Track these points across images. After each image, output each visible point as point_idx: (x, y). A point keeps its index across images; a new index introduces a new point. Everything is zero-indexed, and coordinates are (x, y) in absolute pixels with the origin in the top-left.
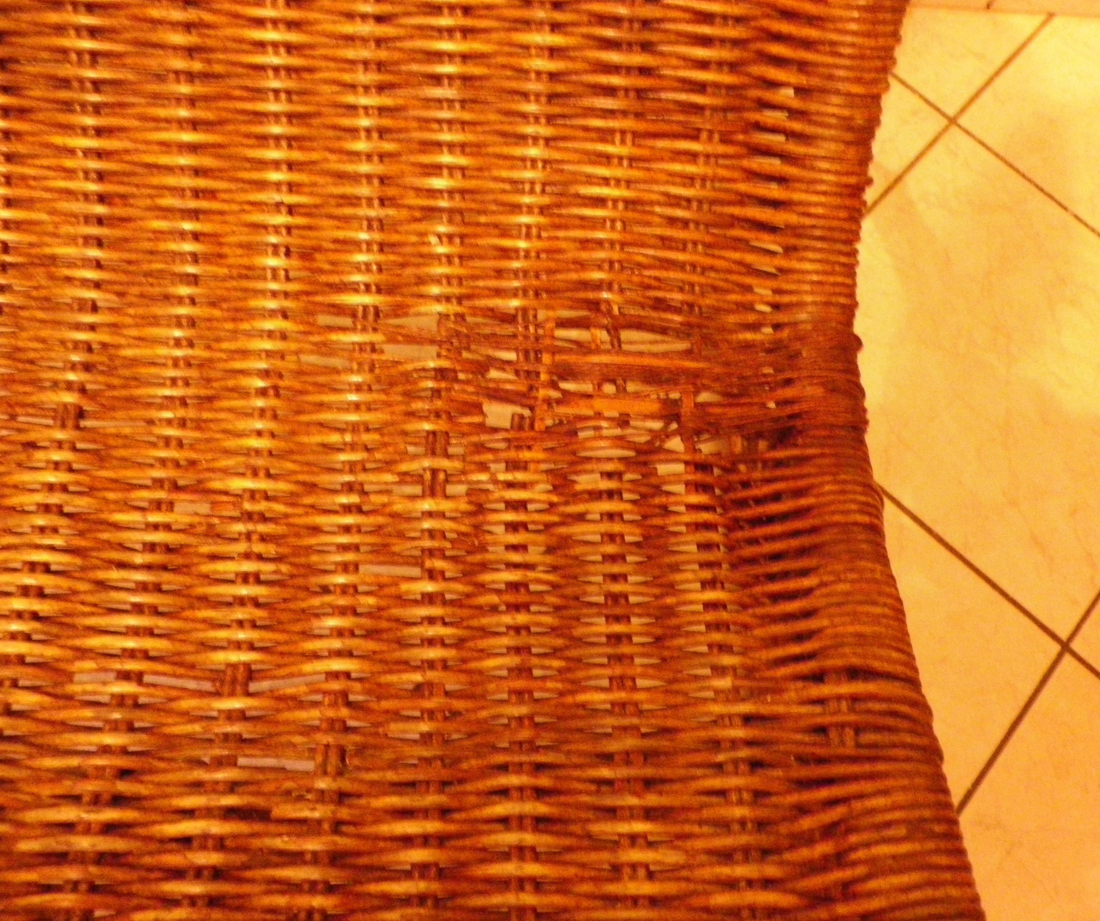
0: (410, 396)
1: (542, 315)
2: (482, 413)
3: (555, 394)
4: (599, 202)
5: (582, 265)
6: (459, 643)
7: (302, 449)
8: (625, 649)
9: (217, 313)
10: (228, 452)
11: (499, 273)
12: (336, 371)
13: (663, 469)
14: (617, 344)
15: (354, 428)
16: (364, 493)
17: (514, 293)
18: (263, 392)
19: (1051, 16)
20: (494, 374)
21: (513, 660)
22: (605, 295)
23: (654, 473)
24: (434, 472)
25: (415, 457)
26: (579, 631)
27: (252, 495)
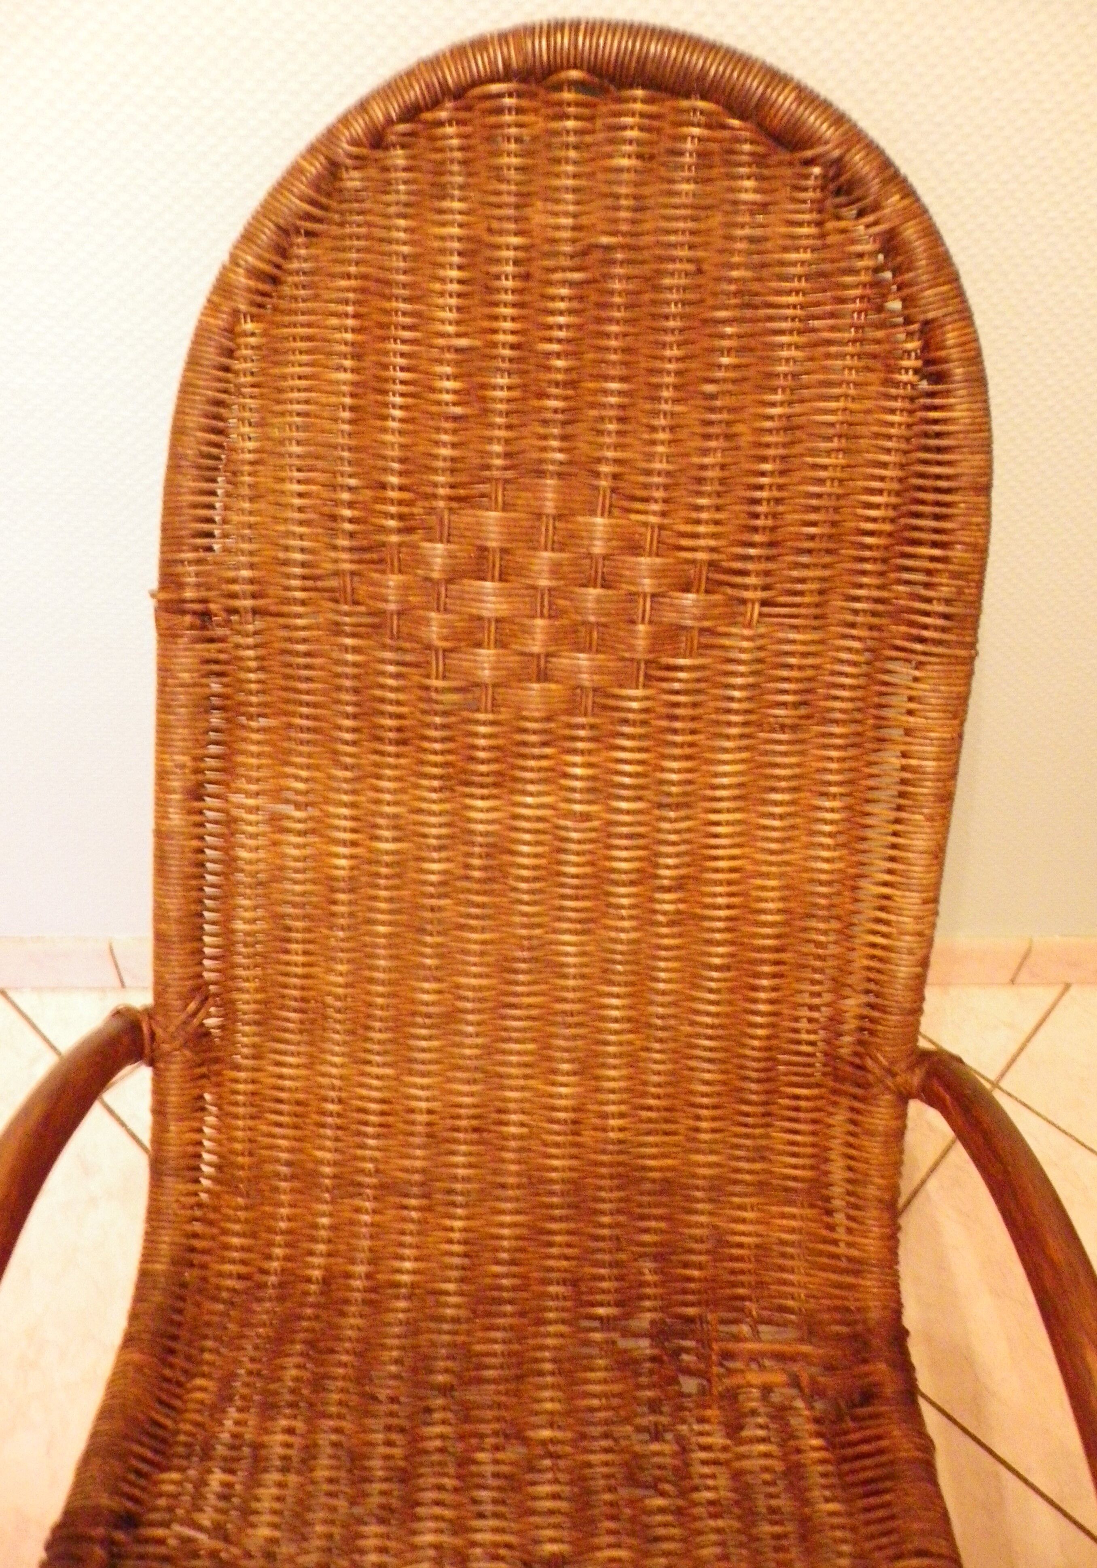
0: (638, 1374)
1: (710, 1317)
2: (678, 1383)
3: (721, 1370)
4: (740, 1246)
5: (734, 1285)
6: (684, 1540)
7: (577, 1410)
8: (785, 1542)
9: (525, 1321)
10: (537, 1413)
11: (685, 1292)
12: (592, 1357)
13: (794, 1422)
14: (756, 1333)
15: (605, 1395)
16: (616, 1440)
17: (692, 1305)
18: (553, 1373)
19: (1067, 987)
20: (685, 1357)
21: (717, 1550)
22: (747, 1303)
23: (788, 1424)
24: (656, 1424)
25: (643, 1415)
26: (754, 1531)
27: (552, 1441)
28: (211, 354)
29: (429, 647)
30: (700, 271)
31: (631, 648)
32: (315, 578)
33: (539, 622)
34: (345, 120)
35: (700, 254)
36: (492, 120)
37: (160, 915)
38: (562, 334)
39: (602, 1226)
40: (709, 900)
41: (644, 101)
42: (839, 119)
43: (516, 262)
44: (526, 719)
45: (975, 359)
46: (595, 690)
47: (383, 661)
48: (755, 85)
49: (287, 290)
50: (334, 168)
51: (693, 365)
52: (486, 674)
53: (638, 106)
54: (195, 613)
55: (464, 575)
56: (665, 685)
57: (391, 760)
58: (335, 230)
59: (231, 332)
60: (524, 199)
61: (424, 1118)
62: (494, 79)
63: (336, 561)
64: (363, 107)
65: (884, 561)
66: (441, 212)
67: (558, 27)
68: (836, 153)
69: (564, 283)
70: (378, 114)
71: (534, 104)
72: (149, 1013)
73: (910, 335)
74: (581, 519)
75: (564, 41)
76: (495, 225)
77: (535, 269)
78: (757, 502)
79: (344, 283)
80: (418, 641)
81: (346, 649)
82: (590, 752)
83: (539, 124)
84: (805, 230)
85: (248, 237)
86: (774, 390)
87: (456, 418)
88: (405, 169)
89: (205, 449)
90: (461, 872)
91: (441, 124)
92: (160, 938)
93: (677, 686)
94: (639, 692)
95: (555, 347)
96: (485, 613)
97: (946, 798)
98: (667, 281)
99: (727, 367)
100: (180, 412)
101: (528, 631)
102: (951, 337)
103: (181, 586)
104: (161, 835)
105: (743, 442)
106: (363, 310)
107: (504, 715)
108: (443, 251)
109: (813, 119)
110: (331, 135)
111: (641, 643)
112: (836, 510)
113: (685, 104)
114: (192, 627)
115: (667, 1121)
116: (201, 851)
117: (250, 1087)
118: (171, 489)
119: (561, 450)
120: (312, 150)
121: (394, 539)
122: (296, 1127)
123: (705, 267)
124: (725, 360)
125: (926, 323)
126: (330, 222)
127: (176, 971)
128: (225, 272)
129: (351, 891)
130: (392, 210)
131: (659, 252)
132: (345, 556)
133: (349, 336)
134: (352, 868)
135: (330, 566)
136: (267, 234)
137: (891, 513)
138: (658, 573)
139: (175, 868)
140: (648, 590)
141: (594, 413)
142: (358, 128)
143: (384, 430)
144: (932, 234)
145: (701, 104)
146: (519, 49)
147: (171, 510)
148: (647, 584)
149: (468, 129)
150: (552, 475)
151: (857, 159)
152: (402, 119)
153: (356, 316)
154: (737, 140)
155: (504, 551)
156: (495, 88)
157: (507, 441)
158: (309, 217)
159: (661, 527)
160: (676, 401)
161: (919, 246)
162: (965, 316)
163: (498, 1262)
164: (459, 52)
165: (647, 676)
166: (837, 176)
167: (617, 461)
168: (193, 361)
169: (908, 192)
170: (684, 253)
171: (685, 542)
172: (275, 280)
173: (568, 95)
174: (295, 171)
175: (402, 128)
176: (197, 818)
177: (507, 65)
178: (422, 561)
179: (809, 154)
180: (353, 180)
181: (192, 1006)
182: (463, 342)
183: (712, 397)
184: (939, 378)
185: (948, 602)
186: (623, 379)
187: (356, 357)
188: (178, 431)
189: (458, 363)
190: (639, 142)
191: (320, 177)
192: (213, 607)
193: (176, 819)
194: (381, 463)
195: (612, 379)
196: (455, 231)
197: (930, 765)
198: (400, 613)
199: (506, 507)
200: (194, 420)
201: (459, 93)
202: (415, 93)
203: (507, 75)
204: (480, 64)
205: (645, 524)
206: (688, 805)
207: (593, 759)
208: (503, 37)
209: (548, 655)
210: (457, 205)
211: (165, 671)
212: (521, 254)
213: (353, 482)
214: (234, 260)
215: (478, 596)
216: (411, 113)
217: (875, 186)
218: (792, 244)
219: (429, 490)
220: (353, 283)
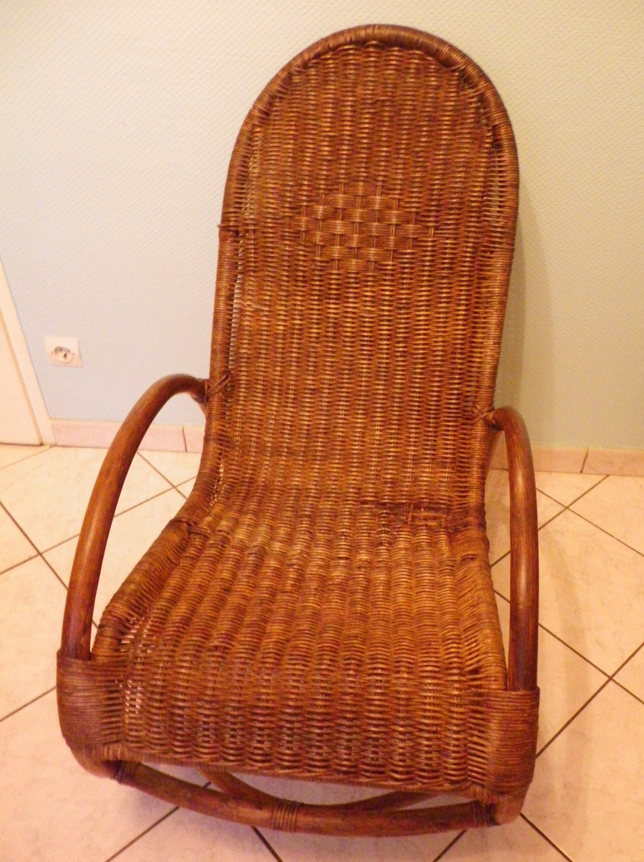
4: (423, 481)
5: (420, 494)
11: (401, 495)
19: (608, 475)
22: (425, 500)
28: (244, 139)
29: (316, 245)
30: (414, 110)
31: (388, 245)
32: (277, 219)
33: (355, 236)
34: (295, 59)
35: (415, 103)
36: (345, 58)
37: (214, 342)
38: (366, 131)
39: (372, 470)
40: (416, 347)
41: (398, 51)
42: (464, 56)
43: (352, 106)
44: (350, 273)
45: (512, 139)
46: (375, 262)
47: (299, 250)
48: (435, 45)
49: (272, 117)
50: (290, 75)
51: (411, 142)
52: (336, 255)
53: (396, 53)
54: (234, 231)
55: (329, 218)
56: (400, 260)
57: (300, 289)
58: (289, 97)
59: (252, 132)
60: (355, 85)
61: (306, 428)
62: (346, 44)
63: (284, 212)
64: (301, 55)
65: (479, 212)
66: (325, 89)
67: (367, 27)
68: (463, 67)
69: (368, 113)
70: (306, 57)
71: (360, 53)
72: (208, 381)
73: (489, 131)
74: (371, 197)
75: (370, 31)
76: (344, 94)
77: (357, 109)
78: (433, 190)
79: (291, 114)
80: (311, 242)
81: (286, 245)
82: (373, 286)
83: (361, 59)
84: (452, 95)
85: (260, 99)
86: (440, 150)
87: (329, 161)
88: (315, 75)
89: (241, 173)
90: (324, 334)
91: (327, 59)
92: (213, 351)
93: (405, 260)
94: (391, 263)
95: (364, 135)
96: (336, 233)
97: (503, 303)
98: (403, 112)
99: (424, 142)
100: (232, 160)
101: (351, 239)
102: (503, 131)
103: (229, 221)
104: (216, 312)
105: (428, 169)
106: (297, 124)
107: (341, 272)
108: (326, 103)
109: (455, 56)
110: (290, 65)
111: (392, 244)
112: (462, 193)
113: (411, 52)
114: (232, 236)
115: (398, 434)
116: (231, 320)
117: (242, 412)
118: (228, 188)
119: (365, 172)
120: (283, 70)
121: (305, 204)
122: (258, 429)
123: (417, 107)
124: (423, 139)
125: (494, 126)
126: (287, 94)
127: (218, 365)
128: (251, 111)
129: (284, 339)
130: (309, 89)
131: (401, 102)
132: (287, 210)
133: (292, 132)
134: (284, 330)
135: (282, 214)
136: (266, 99)
137: (481, 194)
138: (398, 216)
139: (221, 325)
140: (394, 223)
141: (377, 159)
142: (299, 62)
143: (303, 165)
144: (496, 94)
145: (418, 52)
146: (355, 34)
147: (227, 194)
148: (394, 221)
149: (336, 61)
150: (362, 181)
151: (470, 70)
152: (314, 58)
153: (295, 125)
154: (429, 64)
155: (344, 209)
156: (347, 47)
157: (346, 169)
158: (280, 92)
159: (400, 200)
160: (405, 154)
161: (492, 99)
162: (508, 124)
163: (330, 480)
164: (335, 36)
165: (393, 257)
166: (463, 76)
167: (384, 176)
168: (238, 142)
169: (488, 81)
170: (410, 103)
171: (407, 205)
172: (267, 114)
173: (371, 50)
174: (277, 76)
175: (314, 61)
176: (230, 308)
177: (351, 39)
178: (315, 212)
179: (454, 68)
180: (296, 79)
181: (224, 377)
182: (331, 134)
183: (418, 152)
184: (499, 146)
185: (502, 227)
186: (387, 147)
187: (295, 140)
188: (231, 167)
189: (330, 141)
190: (396, 65)
191: (285, 79)
192: (240, 229)
193: (222, 306)
194: (301, 177)
195: (384, 146)
196: (331, 96)
197: (497, 290)
198: (306, 232)
199: (345, 193)
200: (237, 162)
201: (334, 49)
202: (319, 49)
203: (351, 43)
204: (342, 40)
205: (394, 199)
206: (408, 308)
207: (374, 289)
208: (349, 30)
209: (359, 248)
210: (332, 87)
211: (221, 253)
212: (353, 104)
213: (291, 183)
214: (254, 107)
215: (335, 226)
216: (318, 56)
217: (476, 79)
218: (447, 99)
219: (317, 186)
220: (294, 114)
